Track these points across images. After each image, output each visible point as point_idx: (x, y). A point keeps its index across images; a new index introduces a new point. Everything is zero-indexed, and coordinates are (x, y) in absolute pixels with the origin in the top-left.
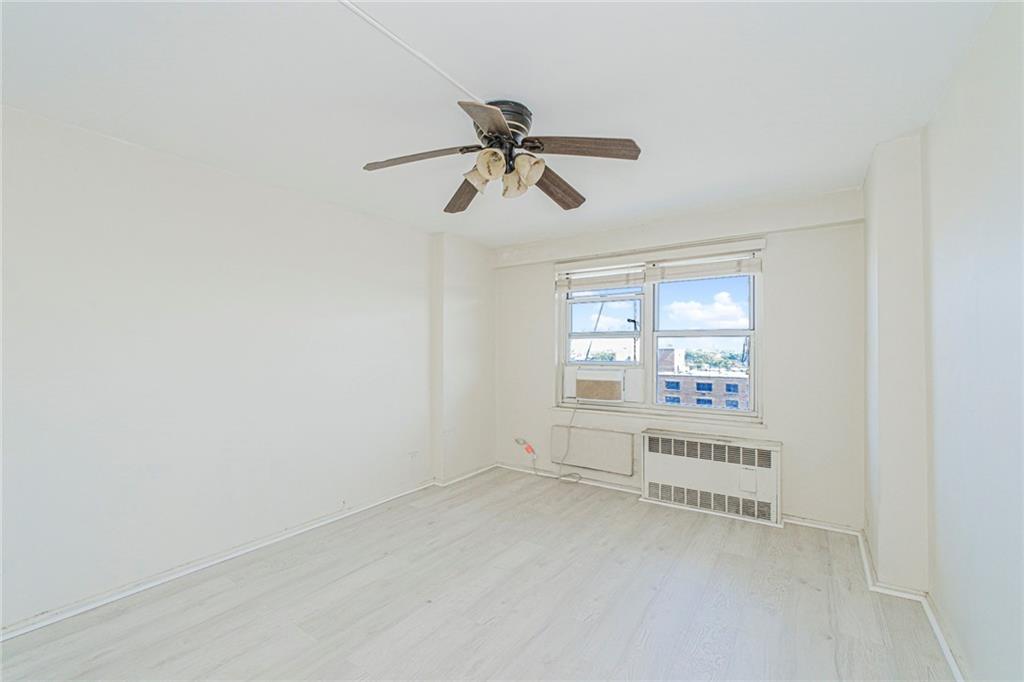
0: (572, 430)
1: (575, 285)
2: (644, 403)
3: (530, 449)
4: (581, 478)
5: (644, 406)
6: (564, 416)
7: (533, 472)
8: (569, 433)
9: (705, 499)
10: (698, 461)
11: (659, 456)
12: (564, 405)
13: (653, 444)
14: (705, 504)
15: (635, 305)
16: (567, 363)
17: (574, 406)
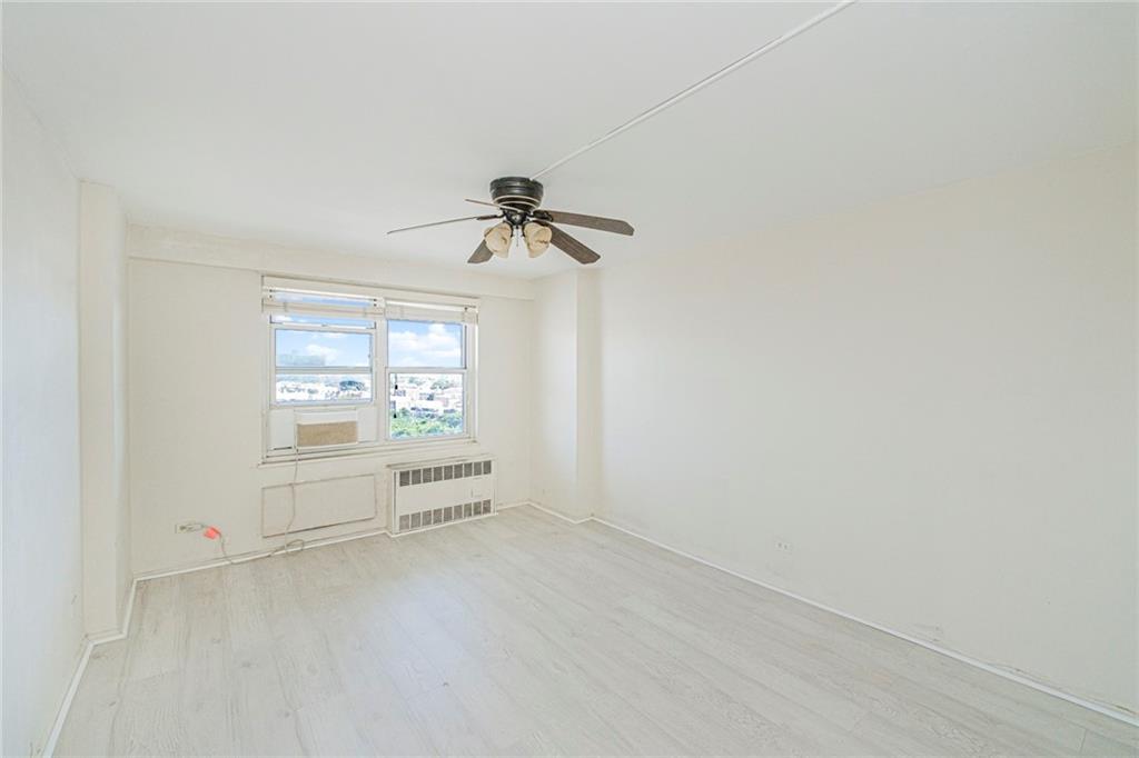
0: (297, 488)
1: (292, 307)
2: (377, 441)
3: (213, 533)
4: (303, 544)
5: (377, 444)
6: (281, 473)
7: (228, 563)
8: (293, 492)
9: (448, 514)
10: (443, 483)
11: (411, 487)
12: (269, 460)
13: (405, 478)
14: (448, 518)
15: (371, 339)
16: (272, 406)
17: (293, 457)
